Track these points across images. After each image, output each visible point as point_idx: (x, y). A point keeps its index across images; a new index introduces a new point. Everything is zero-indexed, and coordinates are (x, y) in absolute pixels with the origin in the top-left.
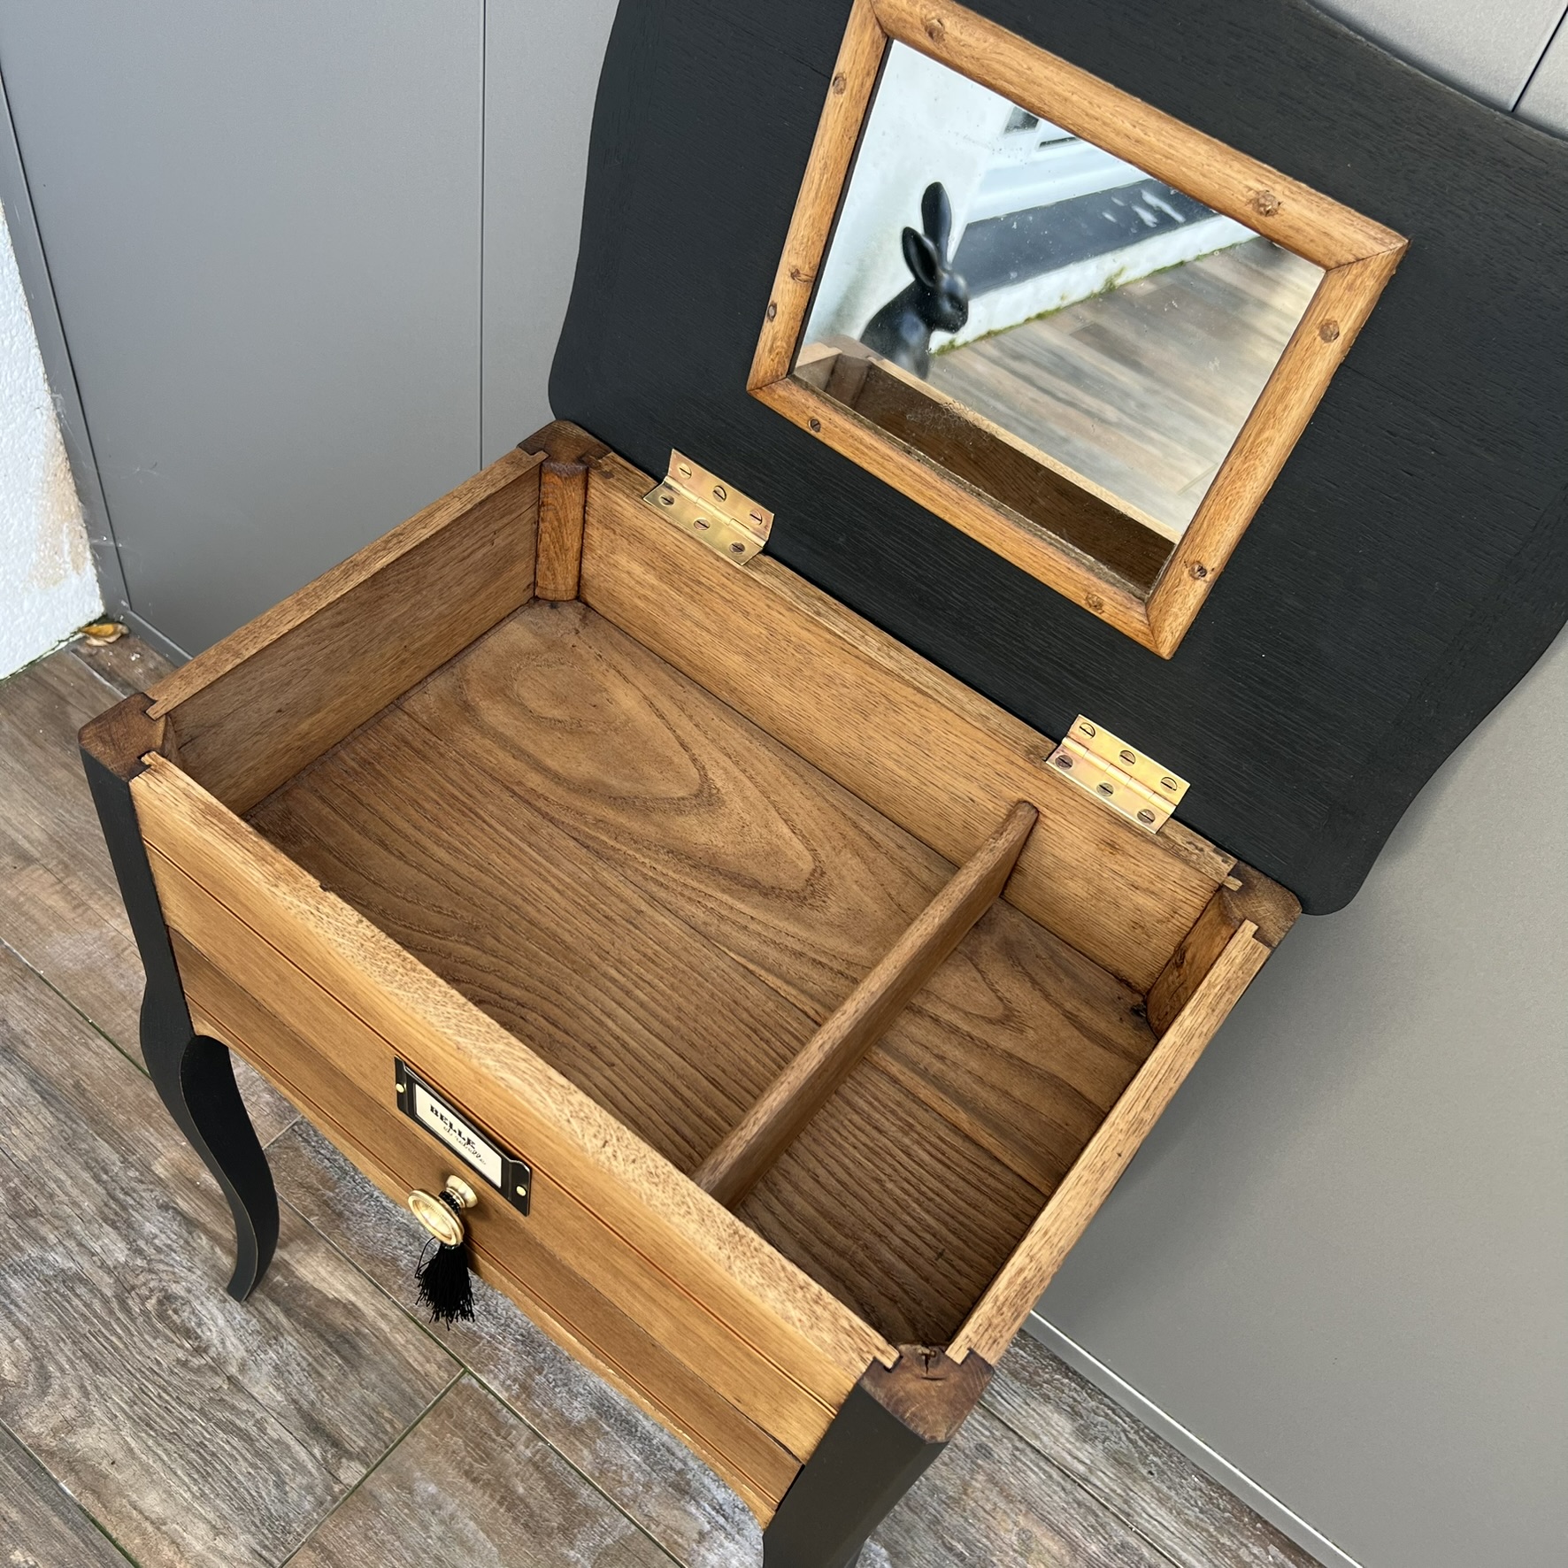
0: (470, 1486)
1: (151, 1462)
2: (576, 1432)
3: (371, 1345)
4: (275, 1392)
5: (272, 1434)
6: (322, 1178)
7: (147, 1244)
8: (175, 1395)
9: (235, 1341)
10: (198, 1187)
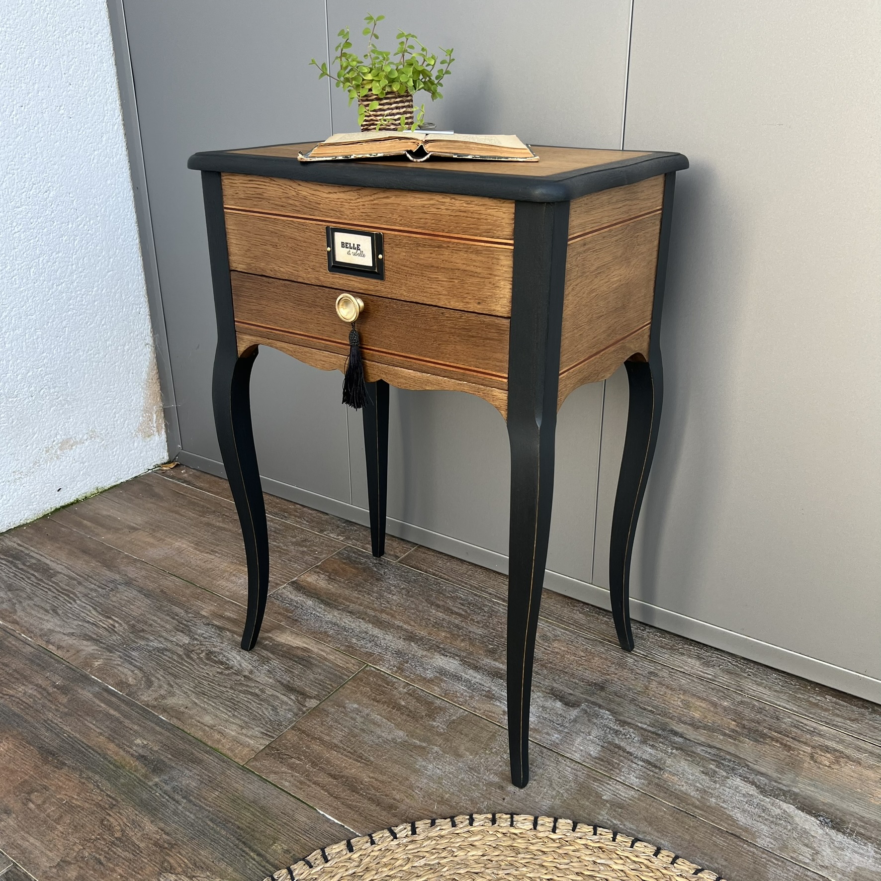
0: (376, 704)
1: (206, 706)
2: (431, 681)
3: (316, 660)
4: (269, 679)
5: (268, 693)
6: (286, 610)
7: (199, 636)
8: (217, 684)
9: (247, 664)
10: (223, 617)
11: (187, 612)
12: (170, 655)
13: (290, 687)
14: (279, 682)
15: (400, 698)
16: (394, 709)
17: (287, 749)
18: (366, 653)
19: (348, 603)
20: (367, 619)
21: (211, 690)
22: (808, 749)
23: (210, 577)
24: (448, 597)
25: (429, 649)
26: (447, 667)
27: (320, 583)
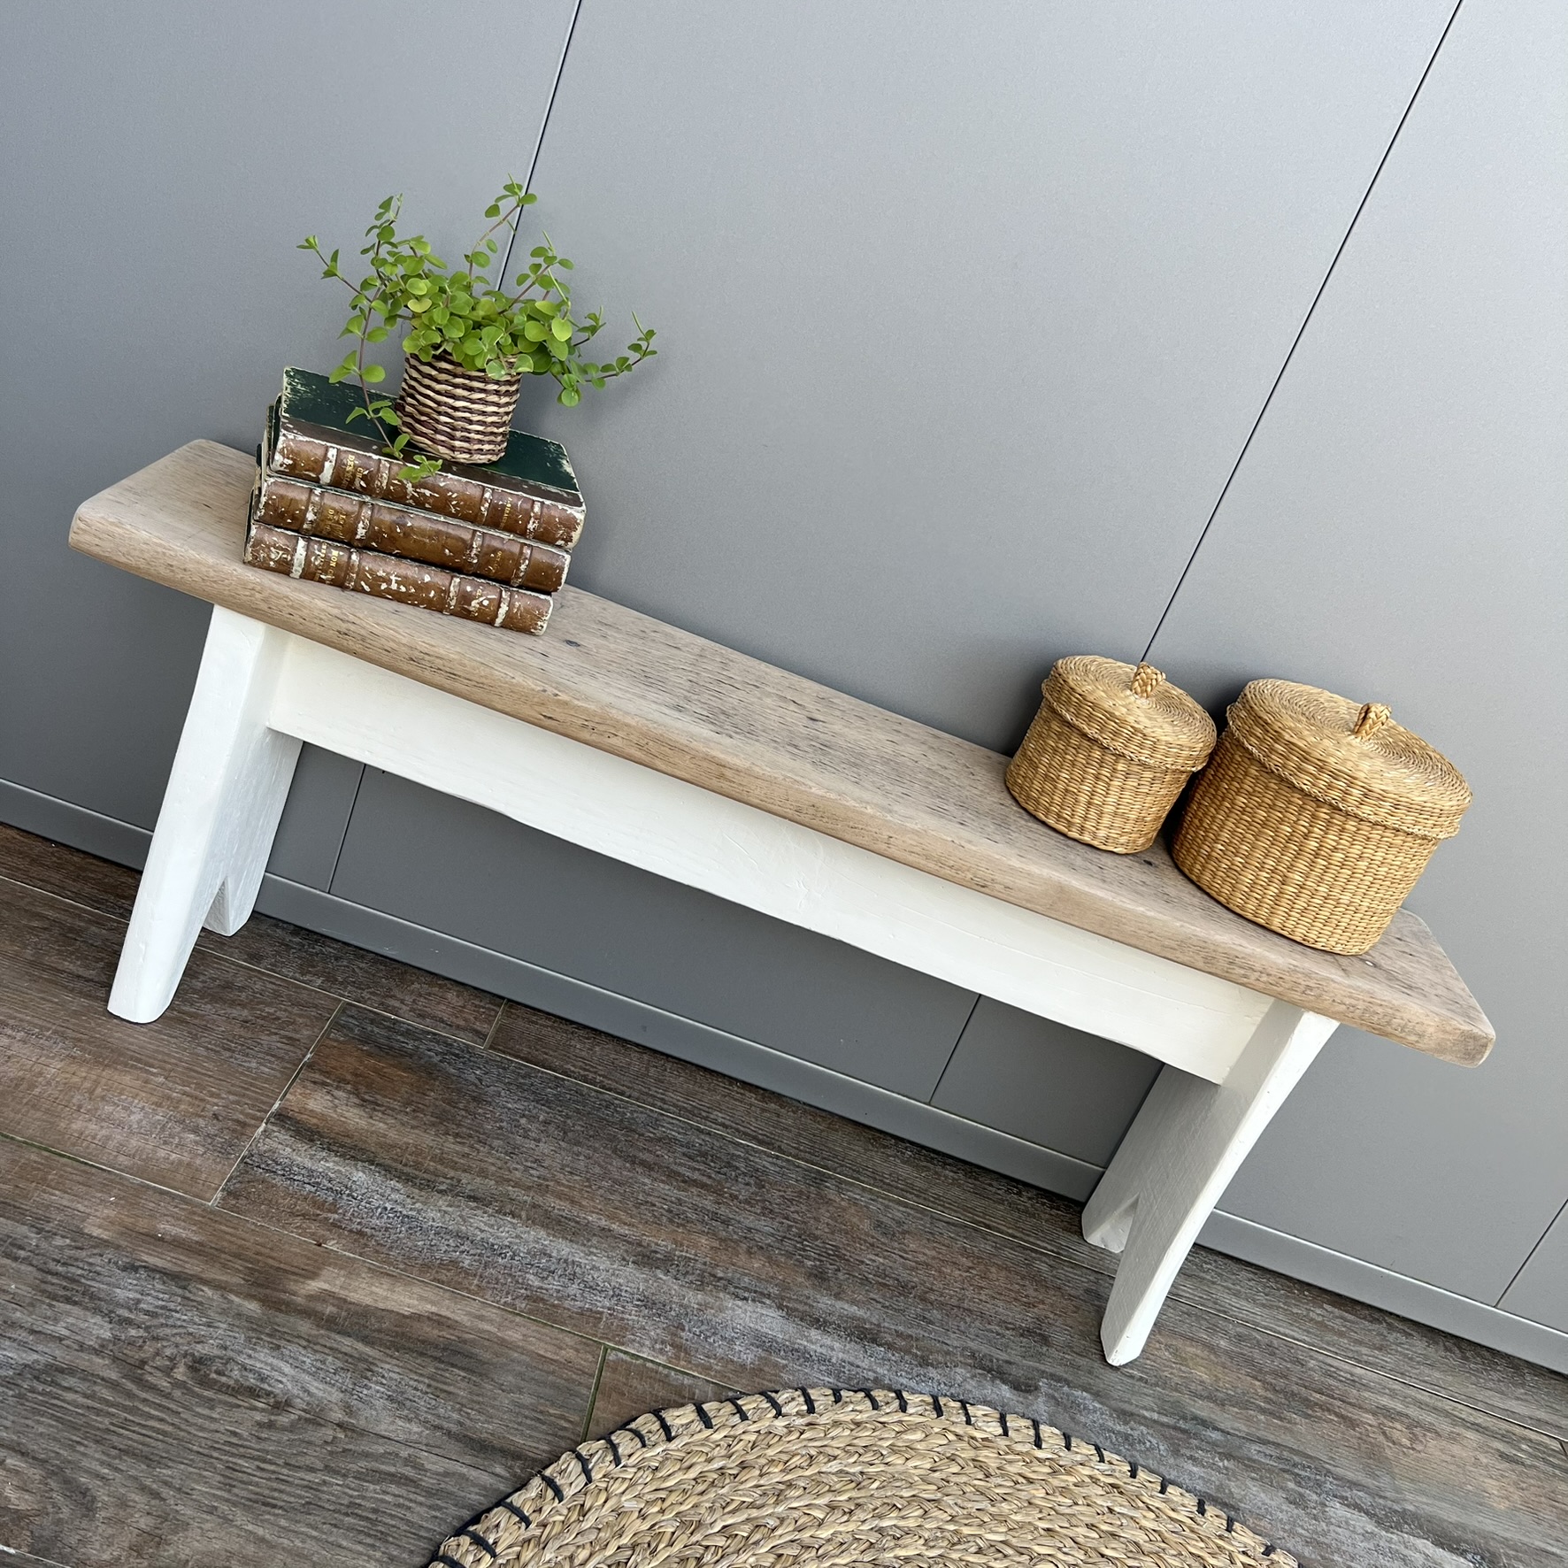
3: (486, 1349)
4: (408, 1425)
5: (434, 1468)
6: (315, 1203)
7: (131, 1311)
8: (281, 1462)
9: (321, 1386)
10: (161, 1239)
11: (40, 1231)
12: (83, 1386)
13: (471, 1439)
14: (437, 1428)
18: (582, 1312)
19: (452, 1173)
20: (524, 1214)
21: (275, 1485)
22: (1369, 1418)
23: (34, 1106)
24: (651, 1140)
25: (701, 1286)
26: (765, 1330)
27: (347, 1114)
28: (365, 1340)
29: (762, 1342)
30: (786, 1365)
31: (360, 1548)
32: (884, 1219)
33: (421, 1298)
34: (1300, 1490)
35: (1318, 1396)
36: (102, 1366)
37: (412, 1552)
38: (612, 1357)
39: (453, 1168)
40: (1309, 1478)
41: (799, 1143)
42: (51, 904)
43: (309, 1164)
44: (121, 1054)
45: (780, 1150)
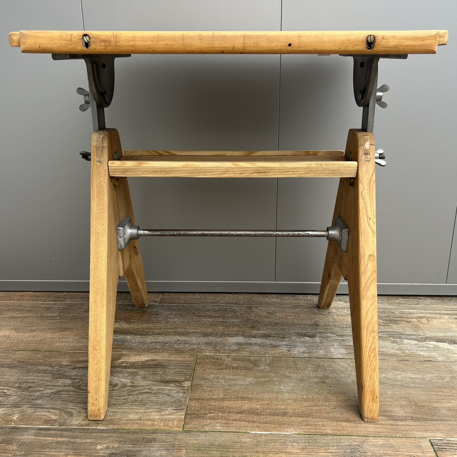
1: (123, 410)
2: (237, 351)
3: (166, 363)
4: (148, 382)
5: (155, 389)
6: (118, 345)
7: (75, 376)
8: (117, 396)
9: (125, 380)
10: (81, 361)
11: (51, 367)
12: (67, 393)
13: (164, 381)
14: (155, 381)
15: (232, 363)
16: (234, 369)
17: (198, 411)
18: (190, 350)
20: (172, 334)
21: (116, 401)
22: (415, 320)
23: (46, 344)
24: (204, 311)
25: (221, 336)
26: (239, 341)
27: (124, 326)
28: (135, 368)
29: (238, 344)
30: (245, 347)
31: (139, 408)
32: (270, 311)
33: (148, 357)
34: (395, 340)
35: (399, 319)
36: (70, 388)
37: (152, 406)
38: (199, 357)
39: (152, 330)
40: (397, 337)
41: (244, 301)
42: (43, 304)
43: (116, 338)
44: (65, 328)
45: (239, 304)
